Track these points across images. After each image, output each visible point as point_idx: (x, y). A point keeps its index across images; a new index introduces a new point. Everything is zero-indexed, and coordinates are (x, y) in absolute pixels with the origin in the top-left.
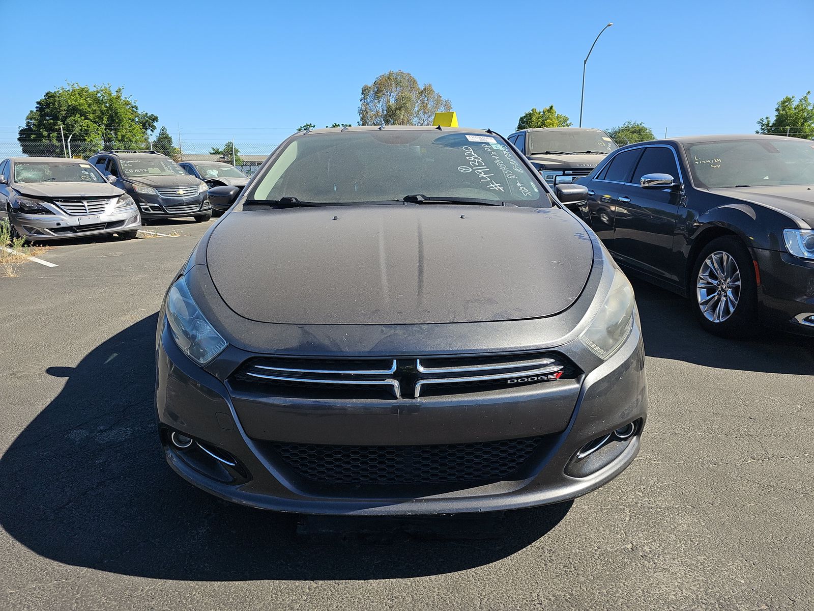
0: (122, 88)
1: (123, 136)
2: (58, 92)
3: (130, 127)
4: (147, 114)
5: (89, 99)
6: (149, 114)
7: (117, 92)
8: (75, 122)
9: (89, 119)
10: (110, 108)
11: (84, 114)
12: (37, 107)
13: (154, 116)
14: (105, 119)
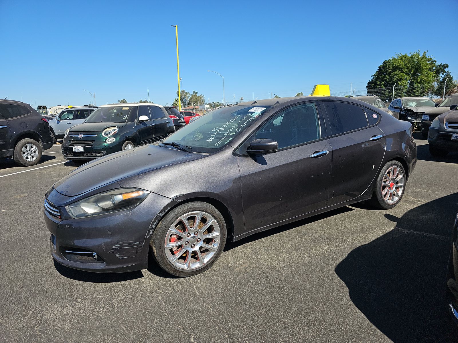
0: (426, 51)
1: (421, 80)
2: (390, 60)
3: (426, 73)
4: (441, 64)
5: (406, 61)
6: (443, 64)
7: (423, 54)
8: (395, 75)
9: (403, 72)
10: (417, 64)
11: (401, 70)
12: (378, 70)
13: (446, 65)
14: (413, 71)
